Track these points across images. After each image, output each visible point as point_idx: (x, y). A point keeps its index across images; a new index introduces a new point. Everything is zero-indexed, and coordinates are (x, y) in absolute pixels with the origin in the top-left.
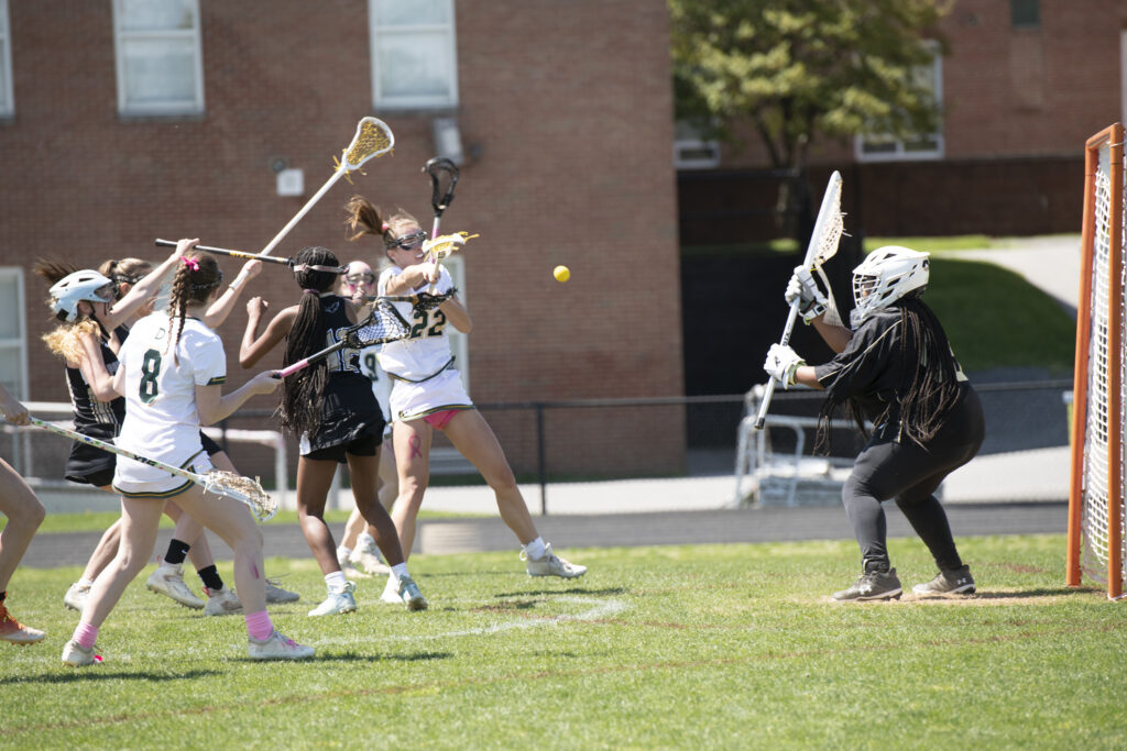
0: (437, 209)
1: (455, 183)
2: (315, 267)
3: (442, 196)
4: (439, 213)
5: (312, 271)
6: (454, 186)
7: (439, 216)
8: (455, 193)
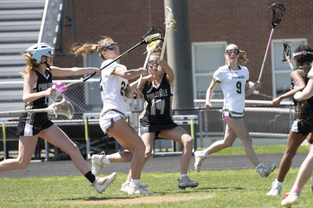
0: (273, 25)
1: (283, 14)
2: (309, 52)
3: (276, 20)
4: (274, 26)
5: (308, 54)
6: (282, 16)
7: (274, 28)
8: (282, 19)
